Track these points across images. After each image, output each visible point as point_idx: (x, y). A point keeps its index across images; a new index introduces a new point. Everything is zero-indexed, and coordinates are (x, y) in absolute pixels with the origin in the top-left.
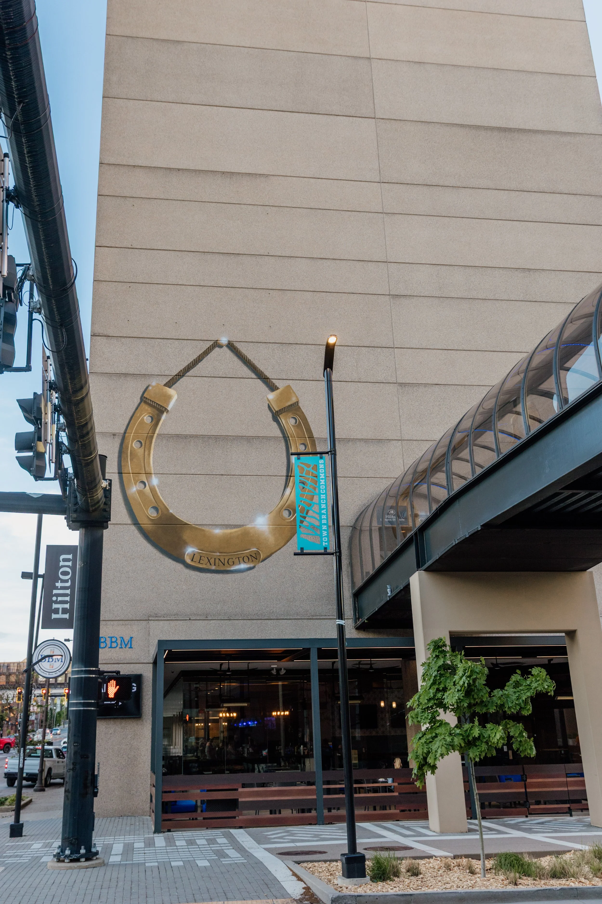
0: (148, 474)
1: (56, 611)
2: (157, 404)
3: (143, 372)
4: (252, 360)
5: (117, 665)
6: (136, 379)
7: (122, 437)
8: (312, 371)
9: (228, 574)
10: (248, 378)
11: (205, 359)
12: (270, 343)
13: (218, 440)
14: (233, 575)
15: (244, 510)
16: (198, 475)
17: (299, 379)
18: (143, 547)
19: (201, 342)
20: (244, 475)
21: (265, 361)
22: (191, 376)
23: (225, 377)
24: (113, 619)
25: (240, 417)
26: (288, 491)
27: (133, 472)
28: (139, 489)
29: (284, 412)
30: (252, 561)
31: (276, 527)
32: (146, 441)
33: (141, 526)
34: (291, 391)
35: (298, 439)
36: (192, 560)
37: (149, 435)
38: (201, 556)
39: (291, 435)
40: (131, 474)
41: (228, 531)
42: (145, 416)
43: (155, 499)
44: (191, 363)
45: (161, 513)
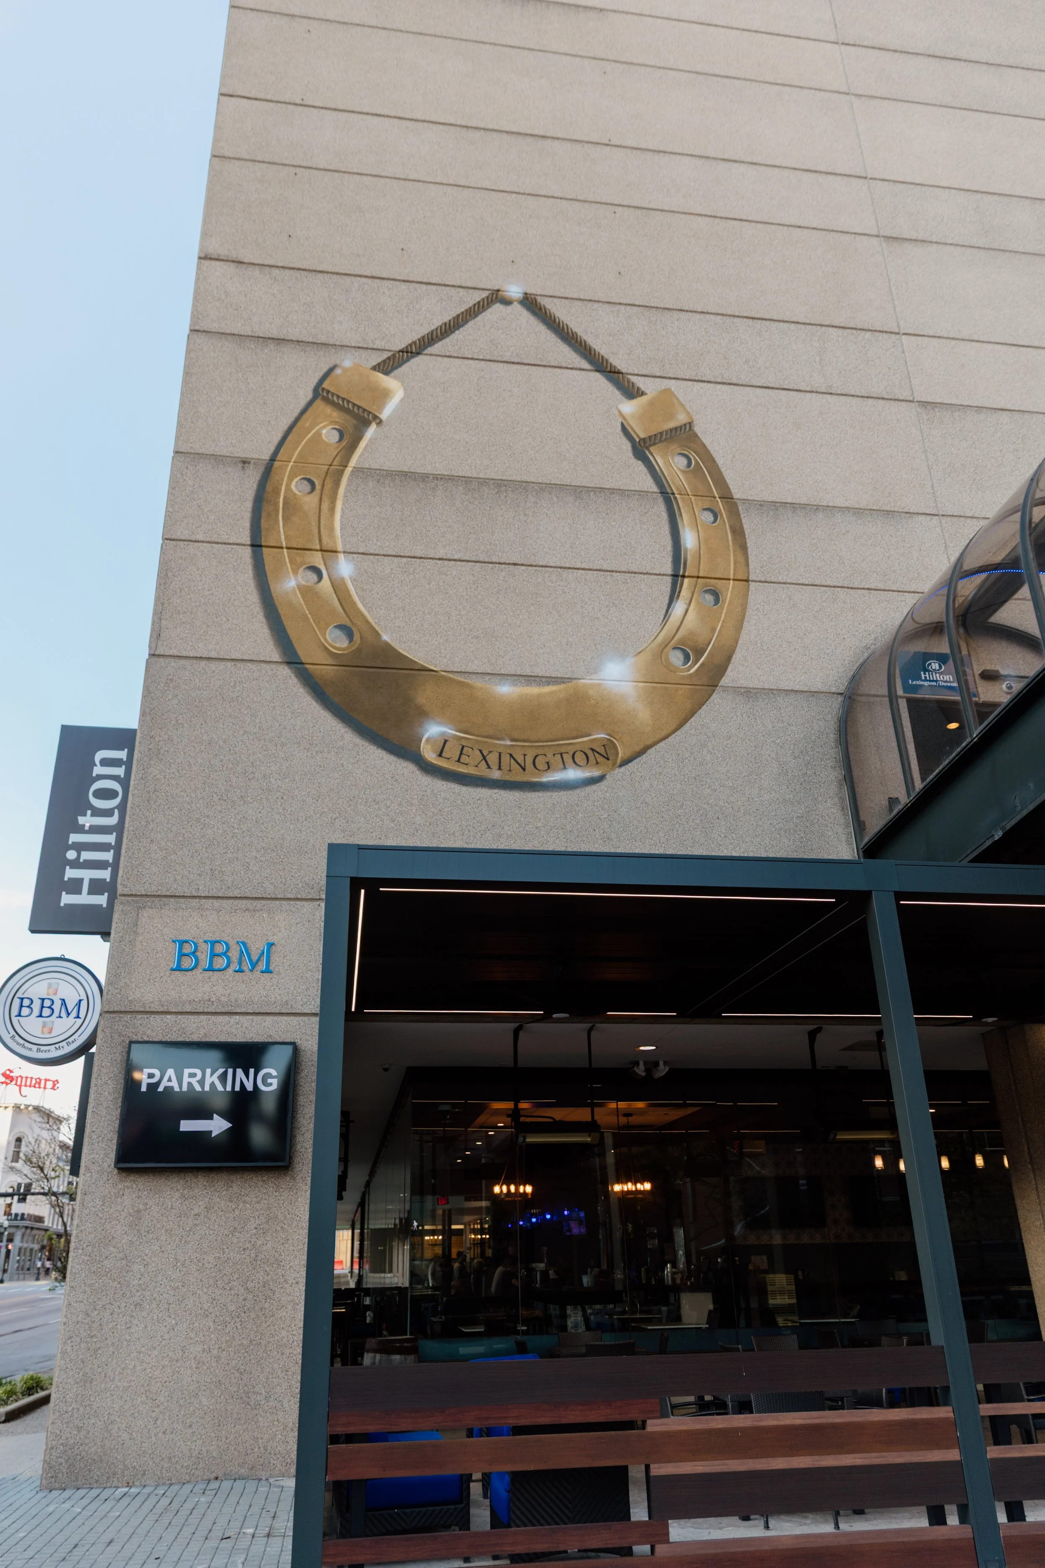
0: (329, 552)
1: (75, 886)
2: (354, 405)
3: (322, 339)
4: (579, 334)
5: (226, 1018)
6: (305, 351)
7: (266, 468)
8: (719, 365)
9: (534, 791)
10: (571, 369)
11: (471, 324)
12: (620, 304)
13: (503, 488)
14: (549, 794)
15: (571, 645)
16: (455, 560)
17: (692, 378)
18: (309, 718)
19: (460, 289)
20: (569, 568)
21: (611, 338)
22: (436, 355)
23: (518, 363)
24: (220, 895)
25: (555, 445)
26: (679, 608)
27: (289, 546)
28: (303, 583)
29: (660, 441)
30: (597, 763)
31: (653, 687)
32: (324, 480)
33: (306, 669)
34: (675, 401)
35: (695, 500)
36: (440, 755)
37: (332, 467)
38: (463, 747)
39: (678, 489)
40: (285, 550)
41: (534, 690)
42: (324, 427)
43: (343, 609)
44: (437, 329)
45: (359, 641)
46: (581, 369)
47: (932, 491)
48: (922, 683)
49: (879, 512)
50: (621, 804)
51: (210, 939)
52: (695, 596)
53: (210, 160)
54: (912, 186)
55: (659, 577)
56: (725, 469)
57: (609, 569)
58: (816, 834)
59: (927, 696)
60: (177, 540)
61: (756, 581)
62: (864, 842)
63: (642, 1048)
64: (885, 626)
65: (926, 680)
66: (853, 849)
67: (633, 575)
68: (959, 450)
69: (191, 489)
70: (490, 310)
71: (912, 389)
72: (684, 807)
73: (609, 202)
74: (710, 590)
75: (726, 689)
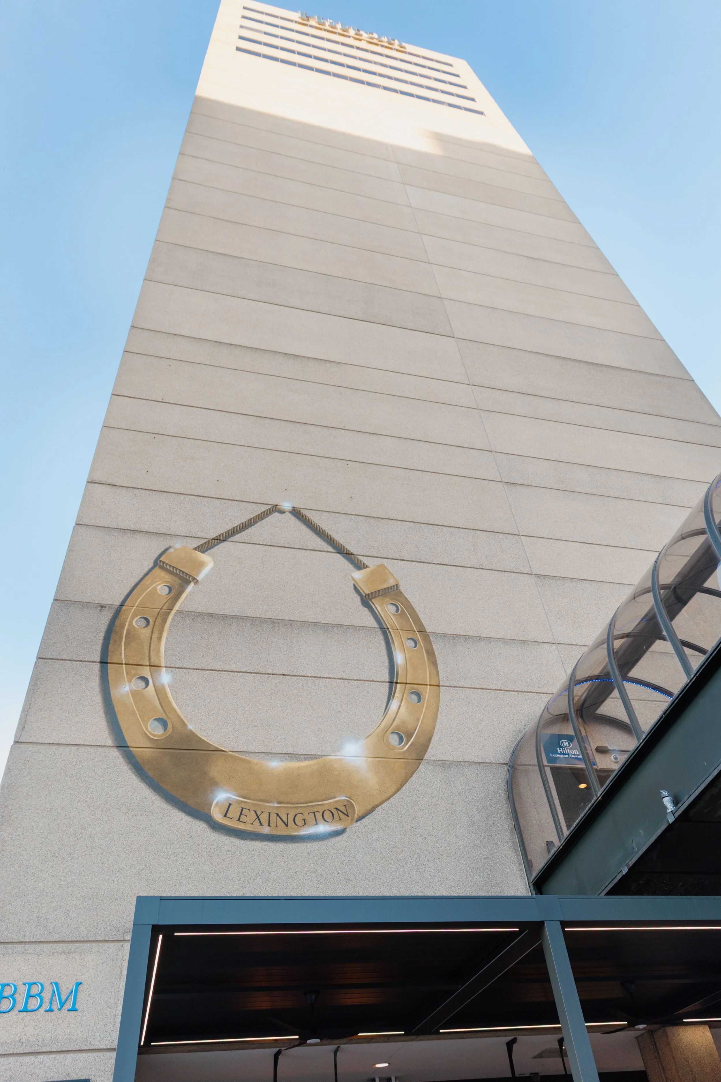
0: (155, 667)
2: (180, 571)
3: (163, 531)
6: (151, 538)
7: (116, 611)
8: (413, 551)
9: (294, 842)
10: (322, 551)
11: (259, 523)
12: (352, 514)
13: (277, 625)
14: (305, 844)
15: (322, 731)
16: (242, 672)
17: (397, 558)
18: (129, 789)
19: (253, 504)
20: (320, 677)
21: (346, 534)
22: (236, 542)
23: (288, 547)
24: (42, 940)
25: (311, 597)
26: (394, 704)
27: (127, 663)
28: (135, 688)
29: (379, 596)
30: (340, 819)
31: (379, 761)
32: (156, 619)
33: (131, 751)
34: (387, 572)
35: (402, 632)
36: (225, 816)
37: (162, 610)
38: (243, 809)
39: (391, 625)
40: (124, 666)
41: (295, 764)
42: (159, 585)
43: (162, 707)
44: (237, 527)
45: (171, 730)
46: (328, 552)
47: (550, 628)
48: (559, 756)
49: (519, 641)
50: (357, 851)
51: (28, 981)
52: (404, 696)
53: (102, 428)
54: (517, 457)
55: (380, 683)
56: (420, 613)
57: (347, 678)
58: (498, 871)
59: (563, 765)
60: (48, 659)
61: (444, 686)
62: (533, 877)
63: (378, 1066)
64: (530, 716)
65: (561, 754)
66: (526, 883)
67: (363, 682)
68: (563, 603)
69: (62, 624)
70: (271, 516)
71: (530, 567)
72: (404, 853)
73: (344, 459)
74: (415, 692)
75: (429, 761)
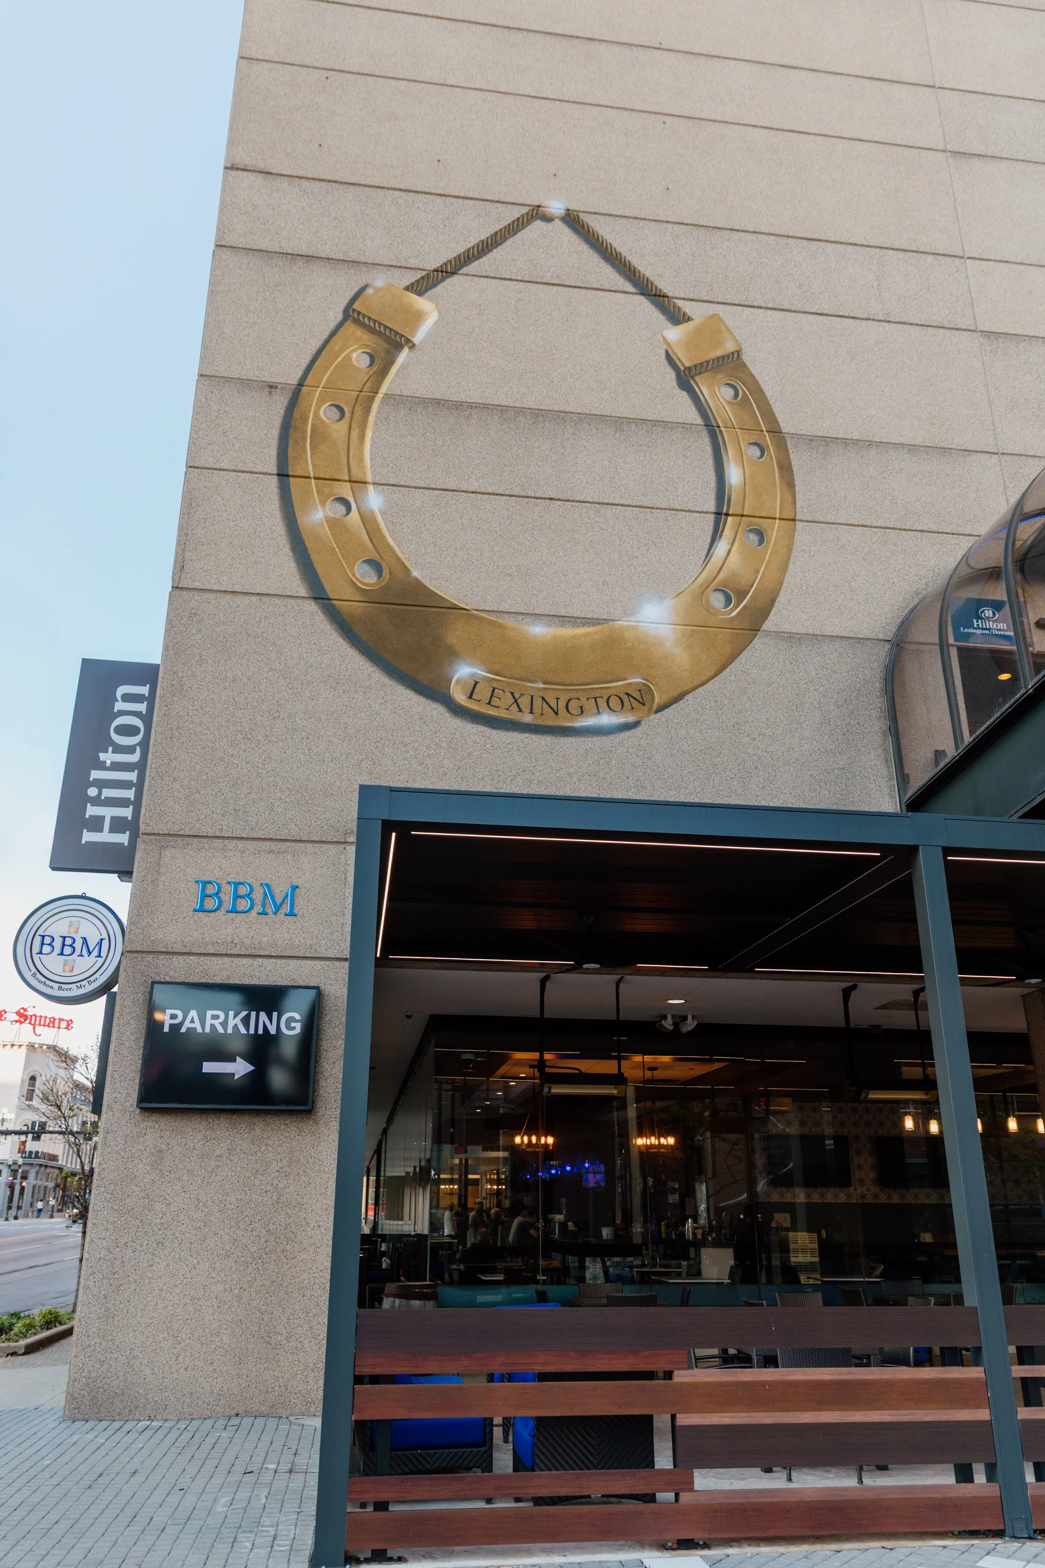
0: (358, 483)
1: (96, 824)
2: (386, 327)
3: (353, 256)
4: (624, 254)
5: (250, 961)
6: (335, 269)
7: (293, 394)
8: (770, 290)
9: (567, 736)
10: (615, 291)
11: (509, 242)
12: (668, 222)
13: (540, 418)
14: (582, 739)
15: (608, 584)
16: (488, 494)
17: (741, 303)
18: (336, 656)
19: (498, 205)
20: (607, 504)
21: (657, 258)
22: (473, 275)
23: (558, 285)
24: (244, 836)
25: (596, 373)
26: (721, 548)
27: (317, 476)
28: (331, 515)
29: (706, 371)
30: (633, 708)
31: (692, 630)
32: (354, 407)
33: (333, 605)
34: (723, 328)
35: (742, 433)
36: (470, 697)
37: (363, 393)
38: (494, 689)
39: (723, 421)
40: (313, 480)
41: (568, 631)
42: (354, 351)
43: (373, 543)
44: (473, 247)
45: (388, 577)
46: (626, 292)
47: (992, 428)
48: (974, 631)
49: (935, 450)
50: (656, 751)
51: (233, 880)
52: (738, 535)
53: (238, 61)
54: (983, 96)
55: (701, 514)
56: (774, 401)
57: (649, 506)
58: (858, 786)
59: (979, 645)
60: (201, 468)
61: (803, 521)
62: (908, 796)
63: (670, 1002)
64: (937, 571)
65: (978, 628)
66: (896, 803)
67: (674, 512)
68: (1022, 383)
69: (215, 414)
70: (530, 227)
71: (974, 317)
72: (722, 756)
73: (658, 111)
74: (755, 529)
75: (768, 633)
